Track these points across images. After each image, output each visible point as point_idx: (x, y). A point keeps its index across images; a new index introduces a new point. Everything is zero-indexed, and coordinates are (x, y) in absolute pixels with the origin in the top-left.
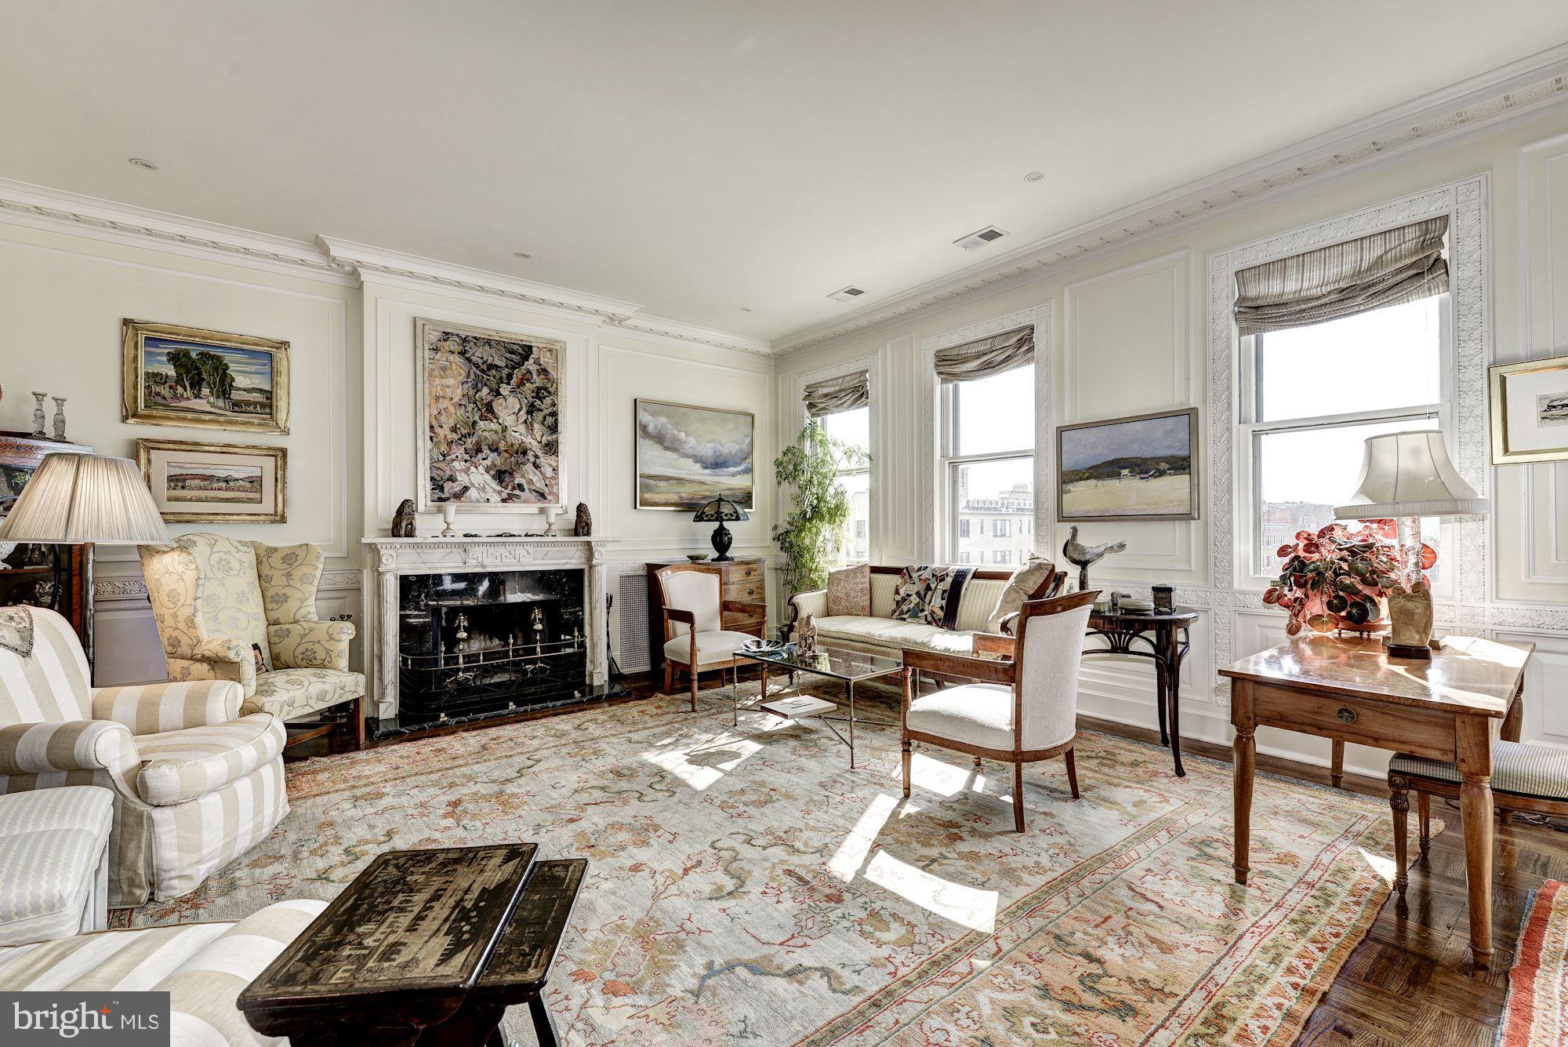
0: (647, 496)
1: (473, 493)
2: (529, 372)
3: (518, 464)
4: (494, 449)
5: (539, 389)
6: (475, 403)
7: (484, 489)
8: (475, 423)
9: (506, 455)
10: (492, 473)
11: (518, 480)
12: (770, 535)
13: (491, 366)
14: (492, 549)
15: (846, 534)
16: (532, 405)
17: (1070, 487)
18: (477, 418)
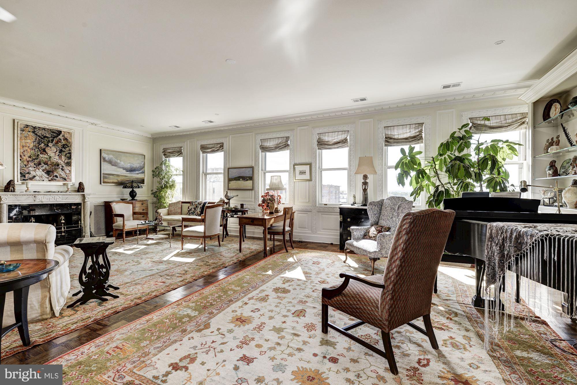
0: (106, 180)
1: (37, 178)
2: (60, 139)
3: (55, 169)
4: (46, 163)
5: (64, 145)
6: (38, 148)
7: (42, 177)
8: (38, 155)
9: (51, 166)
10: (45, 171)
11: (55, 174)
12: (150, 192)
13: (45, 137)
14: (45, 197)
15: (175, 192)
16: (61, 150)
17: (230, 182)
18: (39, 153)
